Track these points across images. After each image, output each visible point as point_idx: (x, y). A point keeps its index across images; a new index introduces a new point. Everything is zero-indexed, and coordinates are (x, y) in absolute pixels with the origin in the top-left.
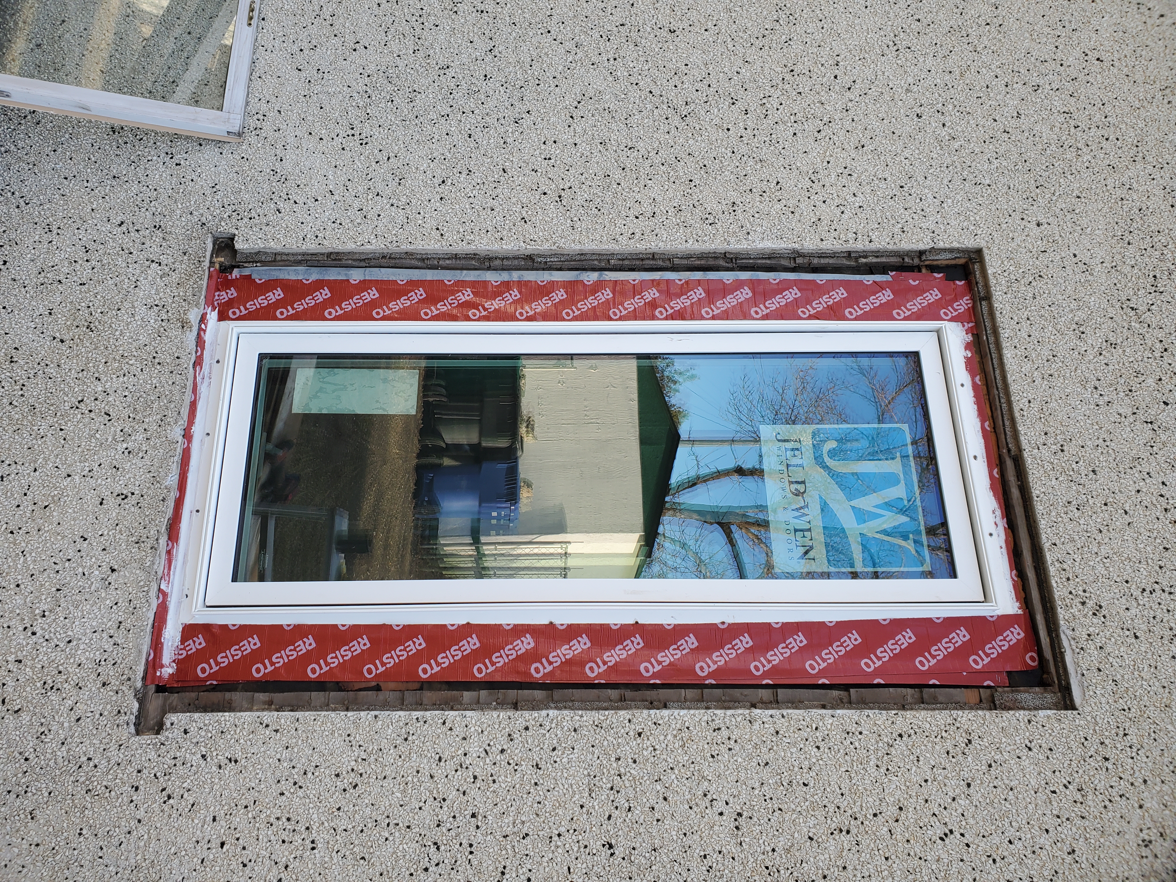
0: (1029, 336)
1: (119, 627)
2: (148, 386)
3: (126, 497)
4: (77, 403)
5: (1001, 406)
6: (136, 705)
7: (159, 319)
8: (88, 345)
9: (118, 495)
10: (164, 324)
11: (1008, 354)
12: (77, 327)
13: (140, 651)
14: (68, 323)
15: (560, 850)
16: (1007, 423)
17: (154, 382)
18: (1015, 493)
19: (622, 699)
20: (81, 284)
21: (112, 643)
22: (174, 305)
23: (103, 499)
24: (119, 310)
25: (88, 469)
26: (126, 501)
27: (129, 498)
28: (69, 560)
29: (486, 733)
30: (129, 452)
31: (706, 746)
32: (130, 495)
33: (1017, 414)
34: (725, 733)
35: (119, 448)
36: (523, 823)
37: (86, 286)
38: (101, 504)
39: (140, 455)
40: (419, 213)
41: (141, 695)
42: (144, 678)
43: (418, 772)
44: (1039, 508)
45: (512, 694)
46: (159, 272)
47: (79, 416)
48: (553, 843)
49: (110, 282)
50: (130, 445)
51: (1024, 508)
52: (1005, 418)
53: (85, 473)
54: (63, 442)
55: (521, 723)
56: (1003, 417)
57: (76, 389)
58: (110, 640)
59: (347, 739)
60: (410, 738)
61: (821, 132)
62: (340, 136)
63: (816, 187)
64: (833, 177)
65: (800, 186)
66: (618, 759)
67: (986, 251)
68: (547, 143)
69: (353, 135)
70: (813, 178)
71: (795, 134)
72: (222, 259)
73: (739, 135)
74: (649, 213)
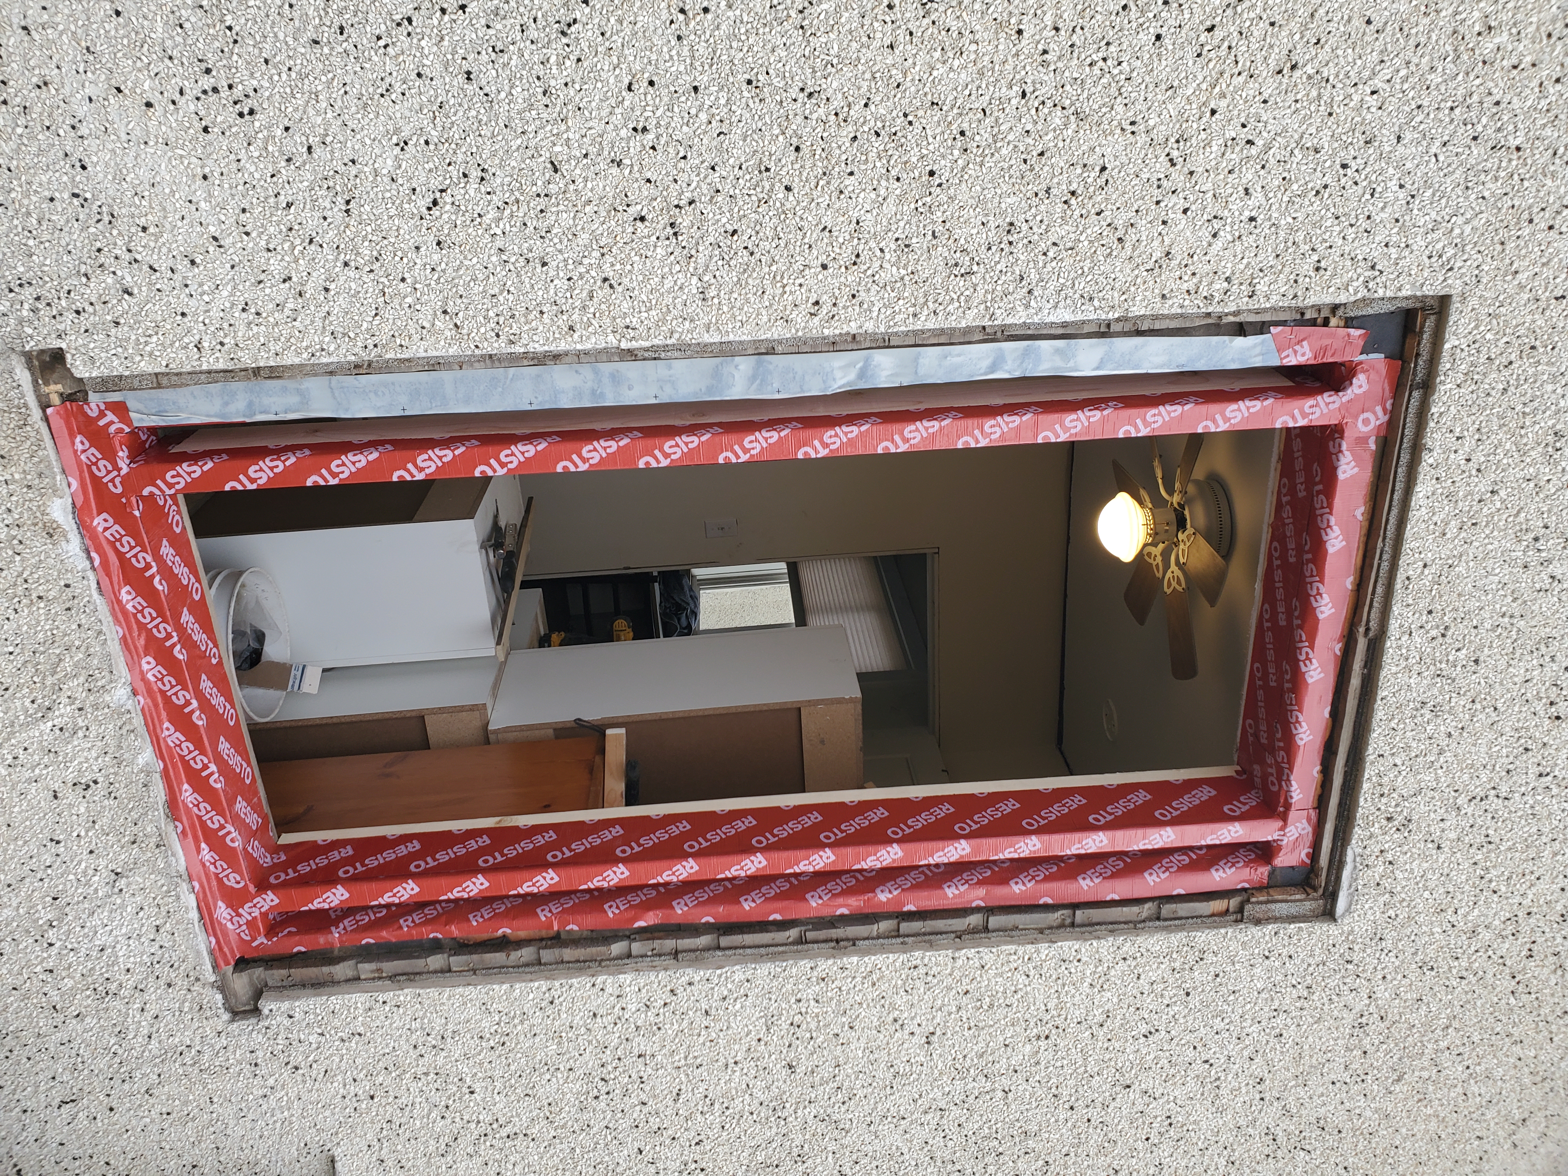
0: (1468, 460)
1: (158, 931)
3: (88, 786)
5: (1379, 565)
9: (75, 785)
16: (1380, 590)
18: (1355, 682)
19: (803, 939)
21: (157, 947)
23: (55, 792)
26: (90, 791)
27: (93, 788)
28: (50, 866)
30: (61, 730)
32: (92, 783)
33: (1398, 585)
38: (56, 797)
41: (219, 983)
42: (216, 967)
44: (1380, 713)
45: (670, 944)
51: (1360, 701)
52: (1380, 582)
58: (153, 943)
60: (556, 1001)
61: (1216, 31)
62: (190, 94)
63: (1178, 177)
64: (1215, 148)
65: (1144, 176)
66: (799, 1001)
67: (1456, 305)
68: (635, 87)
69: (215, 90)
70: (1175, 154)
71: (1158, 37)
72: (59, 387)
73: (1040, 47)
74: (847, 256)
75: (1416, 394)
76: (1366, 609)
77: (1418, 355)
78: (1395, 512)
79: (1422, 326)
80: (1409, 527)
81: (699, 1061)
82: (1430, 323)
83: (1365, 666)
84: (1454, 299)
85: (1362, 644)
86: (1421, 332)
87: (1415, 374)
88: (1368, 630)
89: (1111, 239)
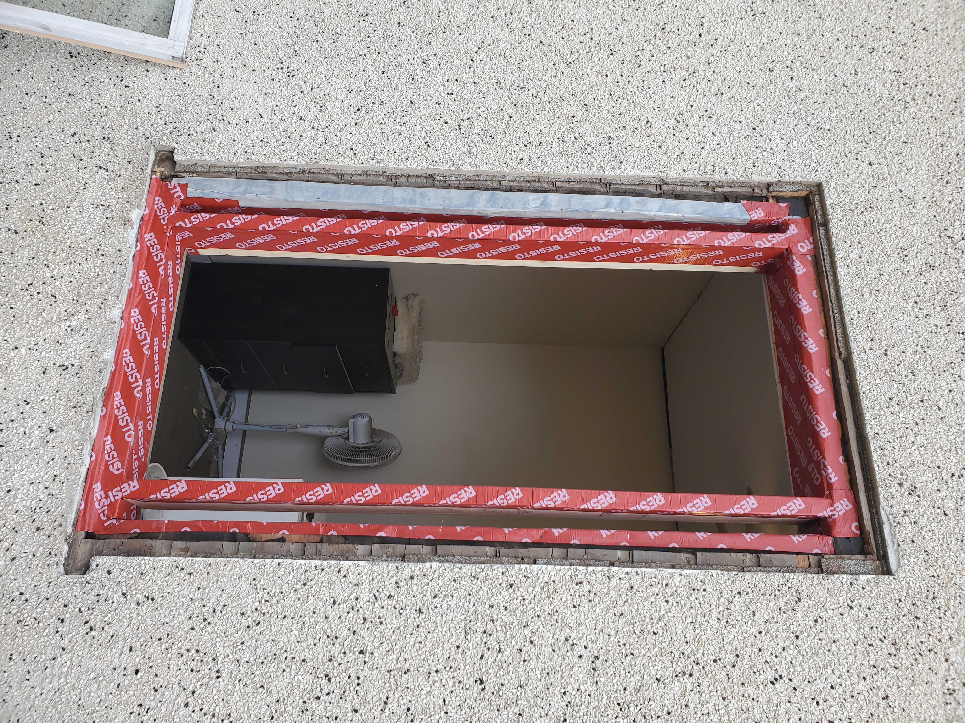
0: (860, 257)
1: (54, 480)
2: (92, 274)
3: (67, 368)
4: (27, 286)
5: (834, 316)
6: (66, 548)
7: (104, 217)
8: (39, 236)
9: (60, 366)
10: (108, 221)
11: (841, 272)
12: (31, 220)
13: (72, 502)
14: (23, 217)
15: (437, 685)
16: (839, 330)
17: (97, 270)
18: (844, 389)
19: (497, 555)
20: (35, 185)
21: (47, 494)
22: (118, 205)
23: (46, 369)
24: (68, 207)
25: (33, 343)
26: (66, 371)
27: (69, 369)
28: (12, 421)
29: (376, 581)
30: (72, 330)
31: (569, 597)
32: (70, 366)
33: (848, 323)
34: (586, 587)
35: (62, 326)
36: (406, 660)
37: (40, 186)
38: (44, 373)
39: (82, 332)
40: (336, 135)
41: (71, 540)
42: (75, 525)
43: (314, 613)
44: (865, 403)
45: (401, 548)
46: (106, 177)
47: (28, 297)
48: (431, 679)
49: (62, 184)
50: (73, 324)
51: (852, 402)
52: (838, 327)
53: (31, 346)
54: (12, 319)
55: (407, 573)
56: (835, 325)
57: (27, 274)
58: (45, 491)
59: (253, 583)
60: (308, 584)
61: (687, 81)
62: (271, 69)
63: (681, 126)
64: (695, 118)
65: (667, 125)
66: (492, 606)
67: (825, 185)
68: (450, 80)
69: (282, 68)
70: (678, 119)
71: (664, 81)
72: (163, 169)
73: (616, 80)
74: (536, 143)
75: (821, 229)
76: (835, 341)
77: (816, 212)
78: (832, 287)
79: (814, 200)
80: (841, 291)
81: (407, 666)
82: (816, 198)
83: (847, 379)
84: (823, 183)
85: (840, 364)
86: (815, 203)
87: (818, 220)
88: (840, 354)
89: (656, 146)
